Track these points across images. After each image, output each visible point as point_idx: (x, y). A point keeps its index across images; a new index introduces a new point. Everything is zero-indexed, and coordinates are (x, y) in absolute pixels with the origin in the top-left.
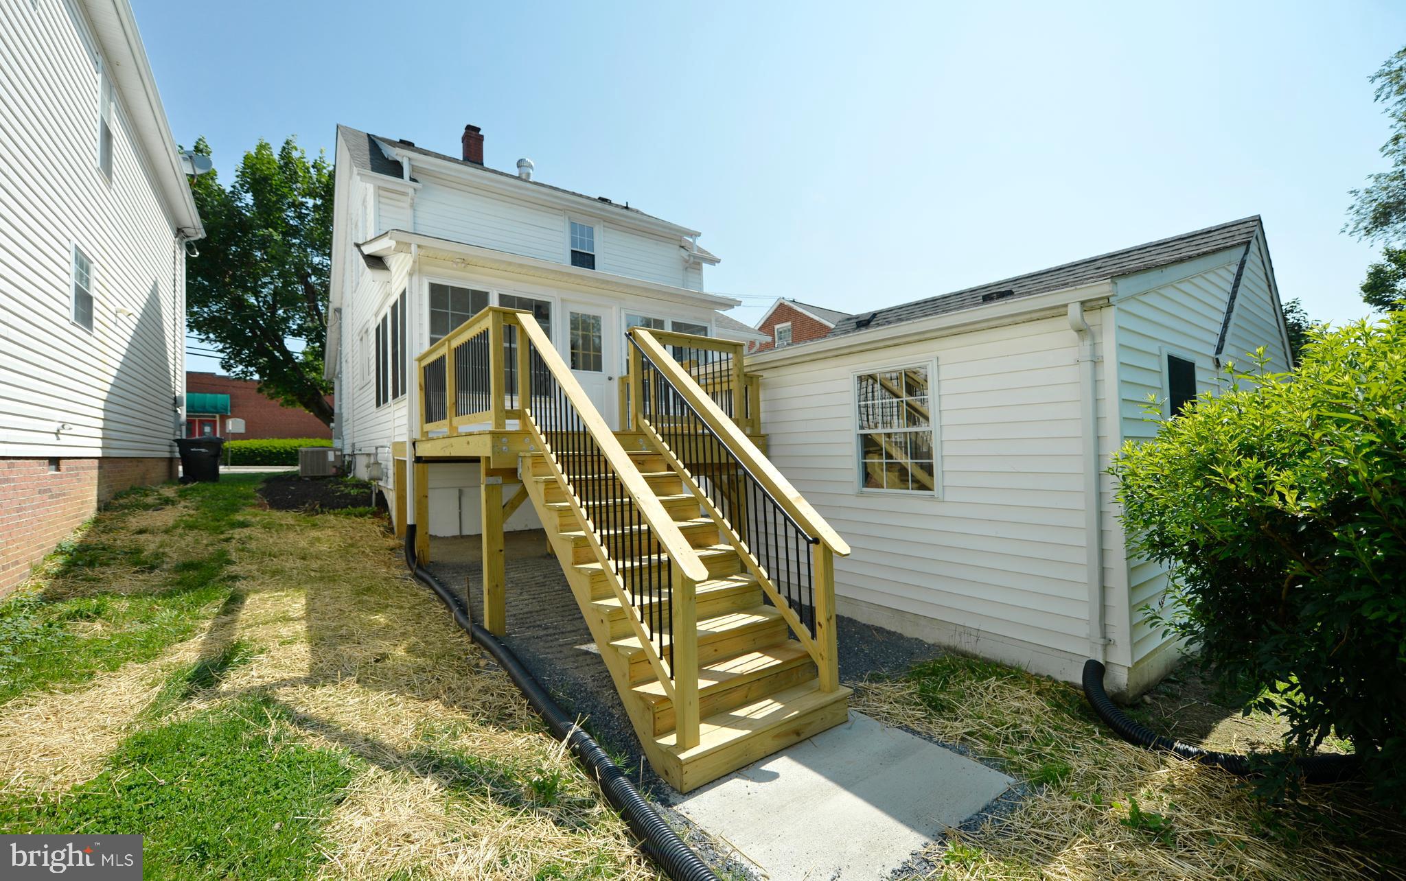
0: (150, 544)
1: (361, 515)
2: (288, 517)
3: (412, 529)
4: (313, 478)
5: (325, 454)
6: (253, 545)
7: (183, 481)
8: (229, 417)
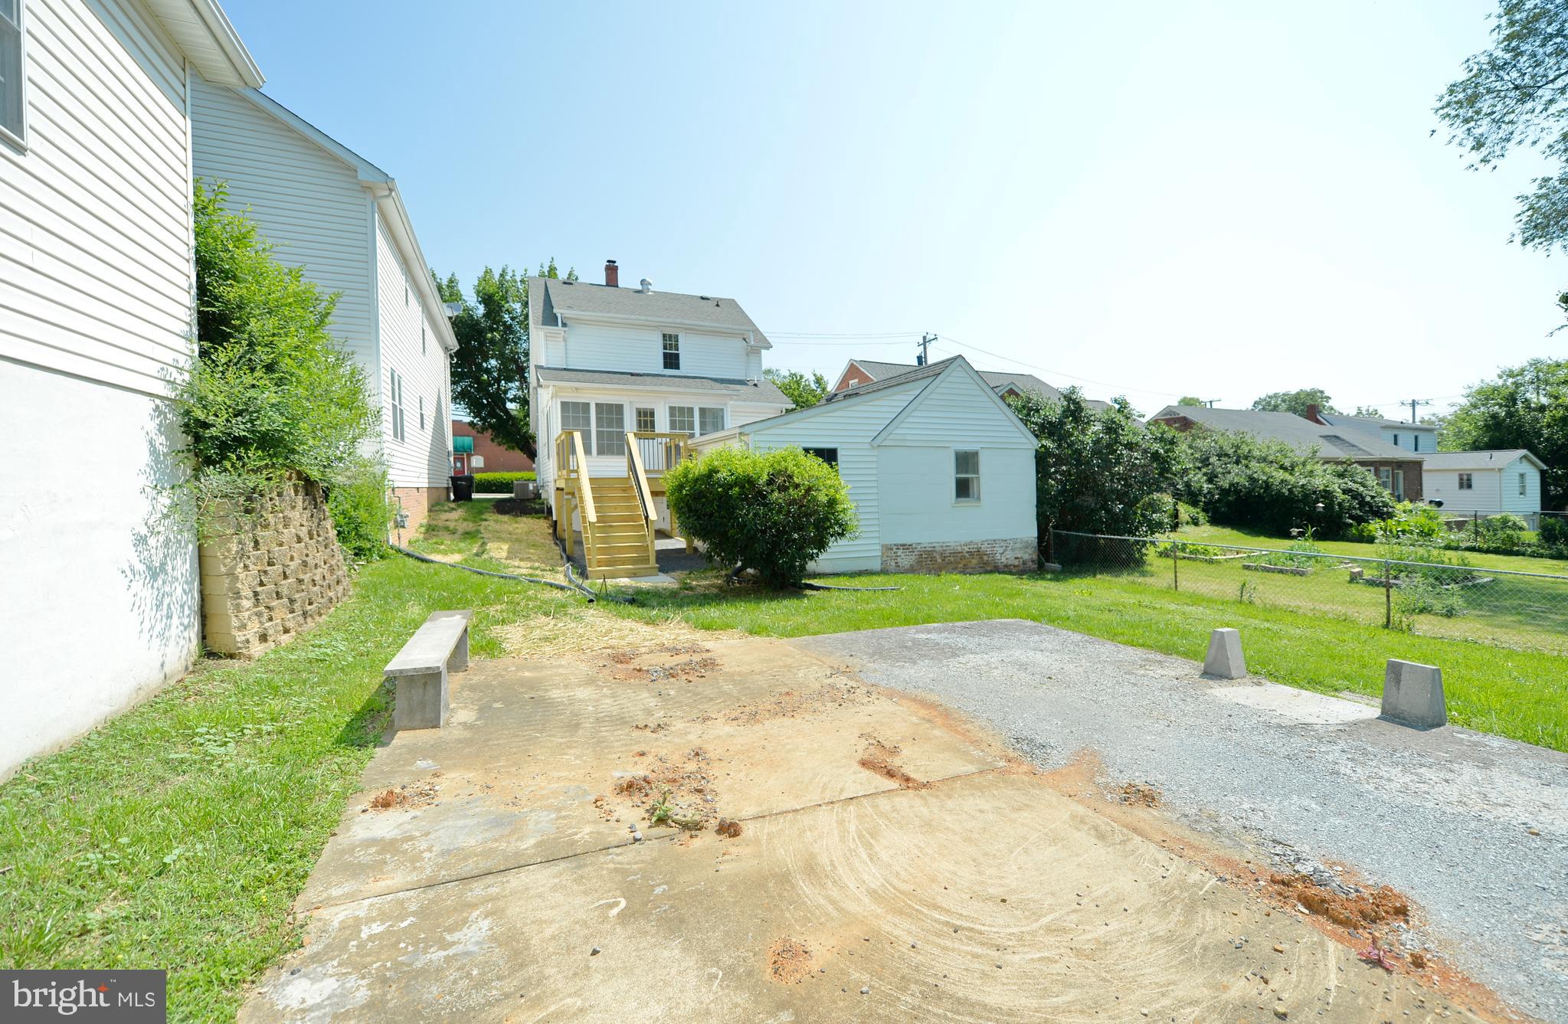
0: (452, 525)
1: (539, 518)
2: (505, 518)
3: (556, 522)
4: (521, 500)
5: (527, 485)
6: (490, 528)
7: (454, 501)
8: (473, 455)
